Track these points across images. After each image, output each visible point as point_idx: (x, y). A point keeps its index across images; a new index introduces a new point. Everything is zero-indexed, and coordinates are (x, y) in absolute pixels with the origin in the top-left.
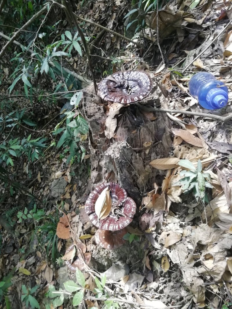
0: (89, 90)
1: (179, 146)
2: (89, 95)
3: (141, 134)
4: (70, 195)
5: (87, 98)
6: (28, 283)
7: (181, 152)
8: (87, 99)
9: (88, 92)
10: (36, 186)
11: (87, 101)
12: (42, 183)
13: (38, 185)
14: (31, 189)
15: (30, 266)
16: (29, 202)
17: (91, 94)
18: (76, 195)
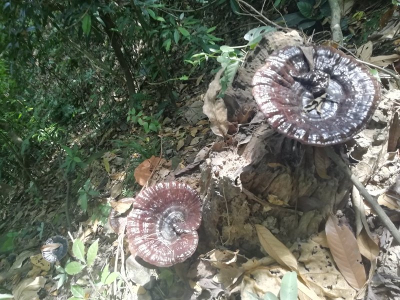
0: (275, 40)
1: (318, 247)
2: (268, 49)
3: (277, 179)
4: (197, 133)
5: (262, 50)
6: (101, 177)
7: (312, 257)
8: (260, 52)
9: (271, 41)
10: (190, 87)
11: (259, 55)
12: (198, 88)
13: (192, 87)
14: (184, 85)
15: (114, 165)
16: (165, 100)
17: (273, 48)
18: (200, 140)
